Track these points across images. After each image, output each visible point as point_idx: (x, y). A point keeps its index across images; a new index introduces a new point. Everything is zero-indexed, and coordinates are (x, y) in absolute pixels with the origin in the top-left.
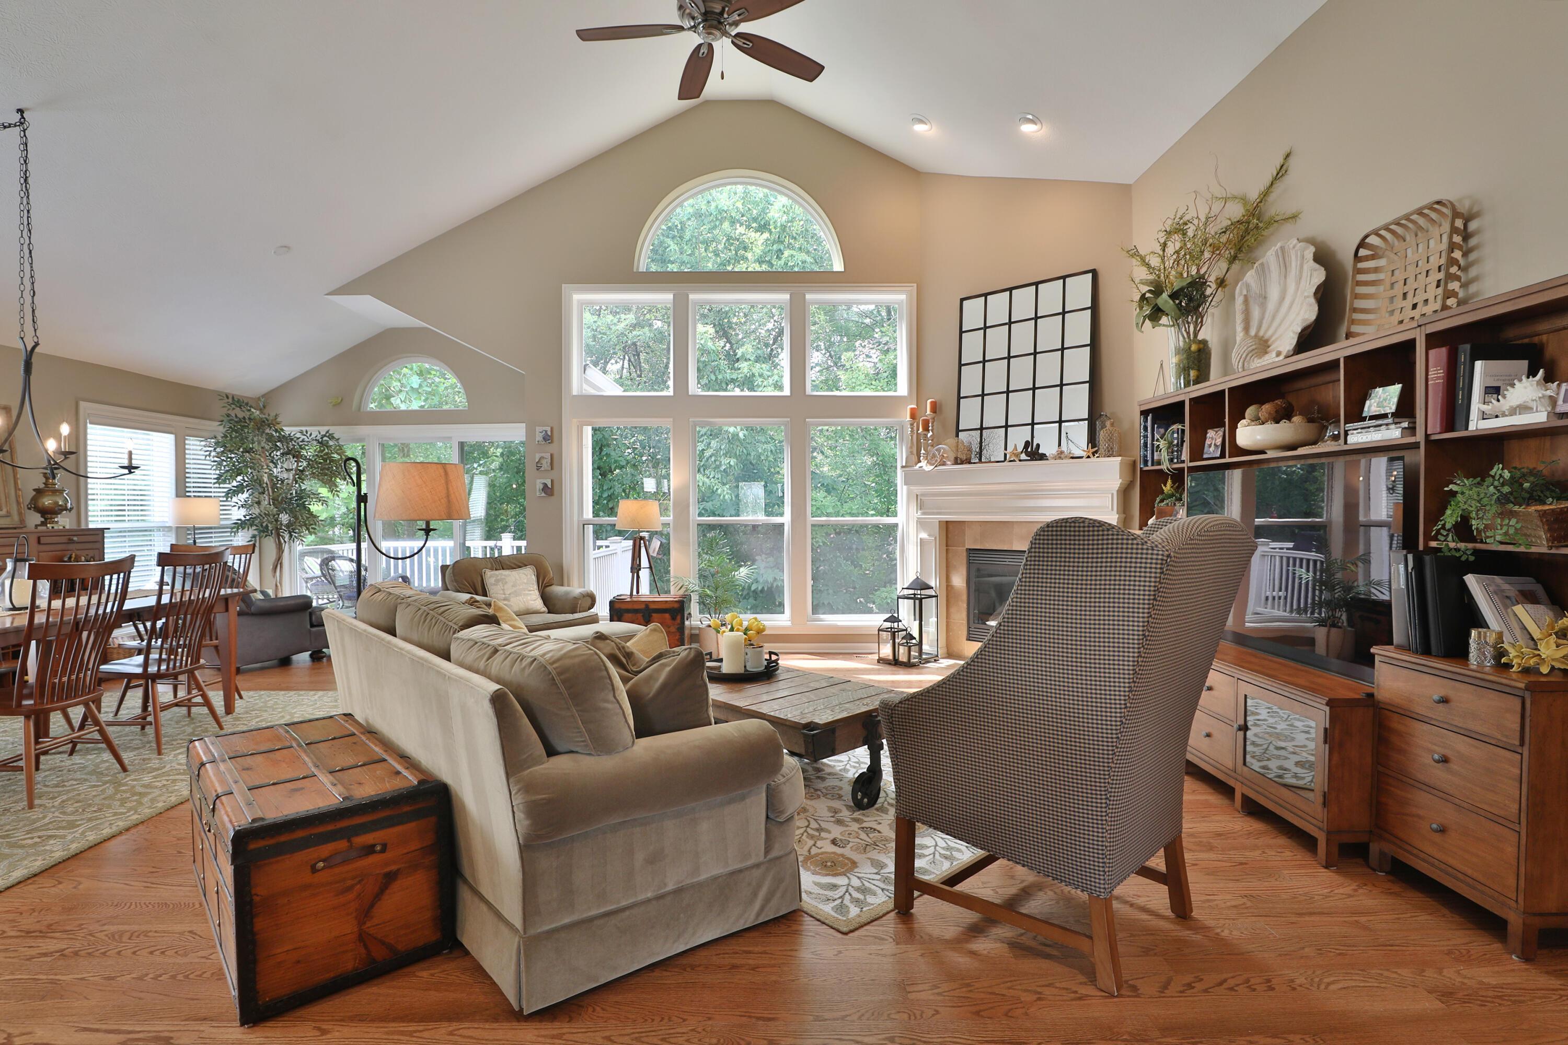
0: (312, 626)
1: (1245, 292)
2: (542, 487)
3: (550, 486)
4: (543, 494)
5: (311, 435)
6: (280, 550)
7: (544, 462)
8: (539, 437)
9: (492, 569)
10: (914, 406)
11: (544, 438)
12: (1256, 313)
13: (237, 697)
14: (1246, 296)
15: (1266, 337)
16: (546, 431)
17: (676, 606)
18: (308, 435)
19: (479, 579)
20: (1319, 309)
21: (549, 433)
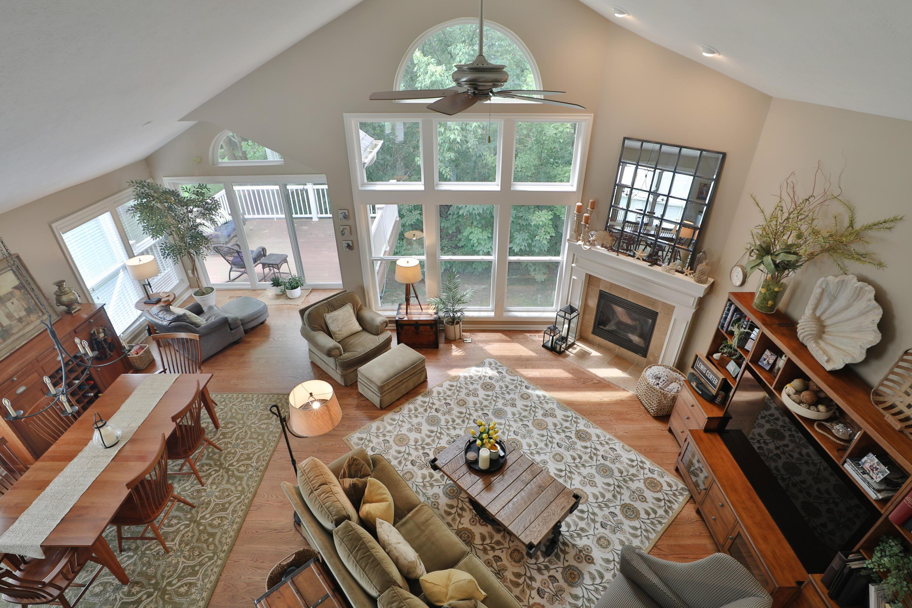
0: (231, 329)
1: (824, 286)
2: (346, 245)
3: (351, 245)
4: (348, 249)
5: (190, 190)
6: (193, 261)
7: (346, 231)
8: (341, 216)
9: (328, 312)
10: (579, 204)
11: (344, 217)
12: (825, 303)
13: (214, 405)
14: (823, 290)
15: (825, 324)
16: (345, 213)
17: (433, 322)
18: (188, 190)
19: (323, 321)
20: (865, 358)
21: (347, 214)
